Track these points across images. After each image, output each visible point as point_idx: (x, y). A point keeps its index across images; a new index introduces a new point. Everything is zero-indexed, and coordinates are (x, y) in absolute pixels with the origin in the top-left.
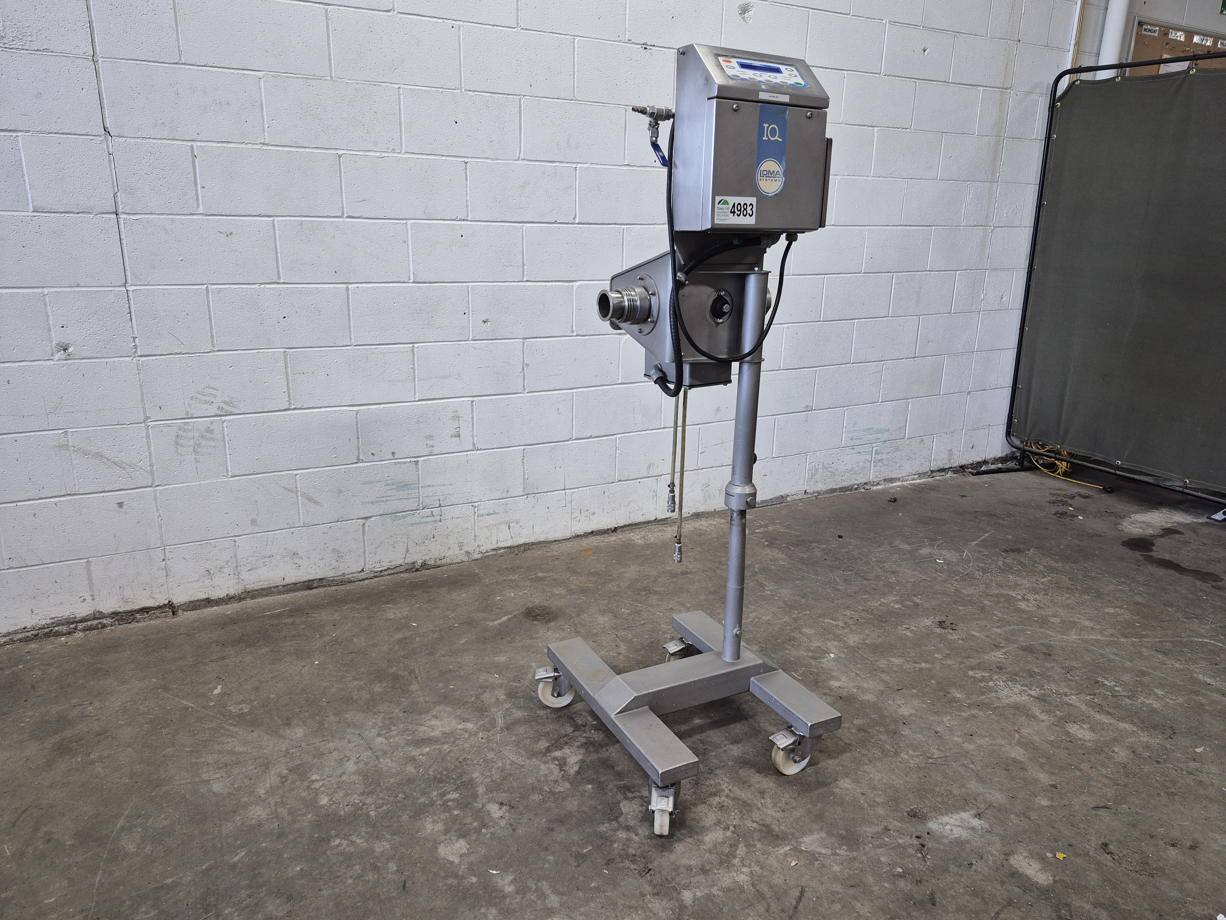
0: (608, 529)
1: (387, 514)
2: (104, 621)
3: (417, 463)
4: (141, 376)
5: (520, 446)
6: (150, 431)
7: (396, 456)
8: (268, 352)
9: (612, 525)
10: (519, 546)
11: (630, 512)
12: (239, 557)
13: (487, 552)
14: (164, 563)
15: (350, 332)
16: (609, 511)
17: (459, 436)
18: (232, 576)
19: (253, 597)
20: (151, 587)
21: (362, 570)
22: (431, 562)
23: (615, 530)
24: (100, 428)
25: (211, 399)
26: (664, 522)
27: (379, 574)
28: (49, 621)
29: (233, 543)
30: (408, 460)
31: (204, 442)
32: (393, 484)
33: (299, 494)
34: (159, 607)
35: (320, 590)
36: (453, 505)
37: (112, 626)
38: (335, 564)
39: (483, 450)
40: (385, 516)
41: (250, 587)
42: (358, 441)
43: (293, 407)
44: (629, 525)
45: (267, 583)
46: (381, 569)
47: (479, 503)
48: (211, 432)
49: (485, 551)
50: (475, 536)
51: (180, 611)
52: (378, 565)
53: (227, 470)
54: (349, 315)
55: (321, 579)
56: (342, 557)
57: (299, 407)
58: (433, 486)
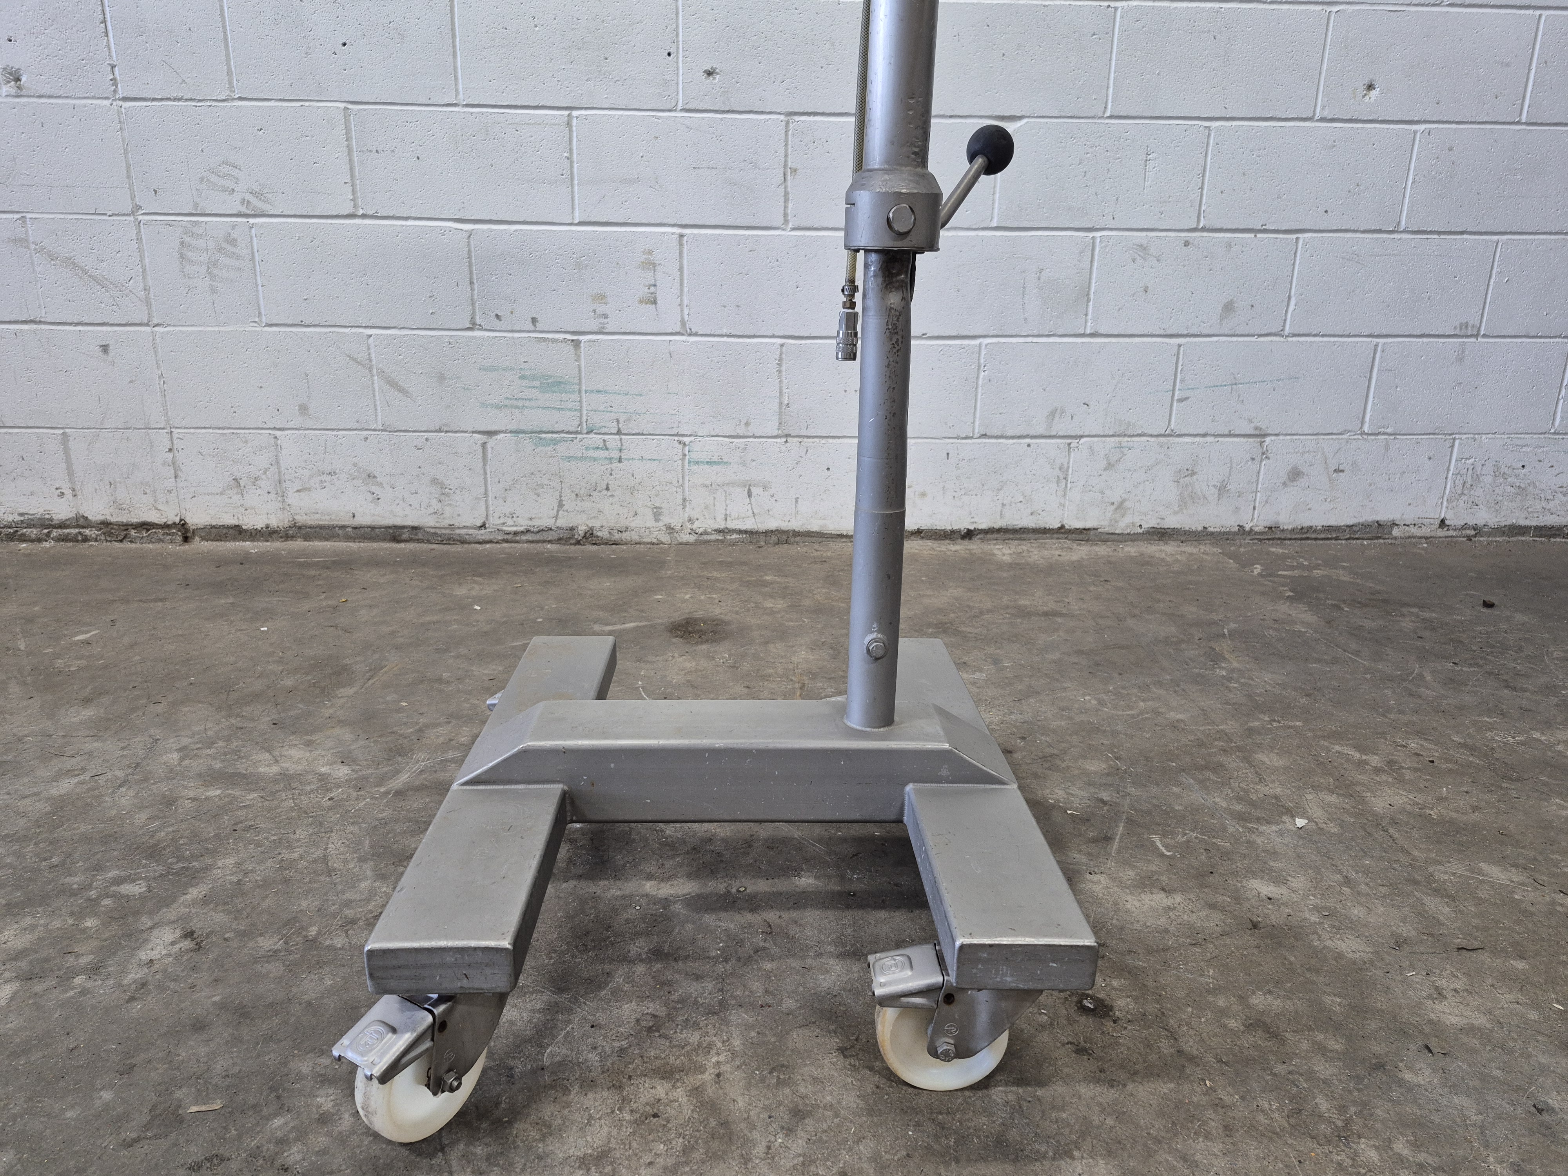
0: (953, 532)
1: (524, 432)
2: (87, 532)
3: (576, 344)
4: (126, 134)
5: (773, 336)
6: (142, 230)
7: (540, 326)
8: (319, 108)
9: (963, 524)
10: (767, 533)
11: (1003, 505)
12: (283, 465)
13: (706, 533)
14: (171, 455)
15: (456, 79)
16: (956, 495)
17: (655, 302)
18: (272, 496)
19: (307, 538)
20: (155, 491)
21: (483, 526)
22: (604, 534)
23: (969, 535)
24: (71, 217)
25: (230, 184)
26: (1081, 537)
27: (513, 537)
28: (18, 518)
29: (273, 441)
30: (561, 336)
31: (223, 259)
32: (534, 378)
33: (375, 371)
34: (166, 526)
35: (411, 546)
36: (643, 434)
37: (96, 540)
38: (436, 505)
39: (702, 335)
40: (521, 436)
41: (301, 519)
42: (472, 289)
43: (361, 212)
44: (999, 530)
45: (327, 517)
46: (514, 529)
47: (692, 438)
48: (233, 242)
49: (700, 531)
50: (684, 500)
51: (197, 539)
52: (510, 522)
53: (260, 313)
54: (454, 47)
55: (415, 528)
56: (448, 495)
57: (371, 213)
58: (606, 392)
